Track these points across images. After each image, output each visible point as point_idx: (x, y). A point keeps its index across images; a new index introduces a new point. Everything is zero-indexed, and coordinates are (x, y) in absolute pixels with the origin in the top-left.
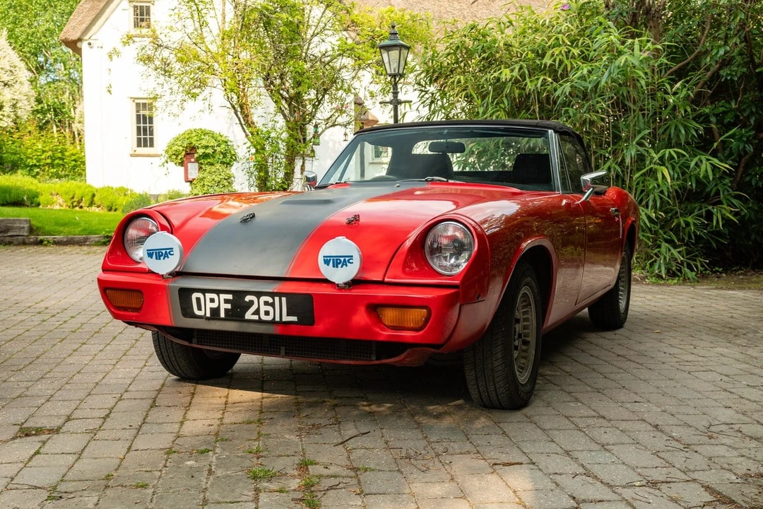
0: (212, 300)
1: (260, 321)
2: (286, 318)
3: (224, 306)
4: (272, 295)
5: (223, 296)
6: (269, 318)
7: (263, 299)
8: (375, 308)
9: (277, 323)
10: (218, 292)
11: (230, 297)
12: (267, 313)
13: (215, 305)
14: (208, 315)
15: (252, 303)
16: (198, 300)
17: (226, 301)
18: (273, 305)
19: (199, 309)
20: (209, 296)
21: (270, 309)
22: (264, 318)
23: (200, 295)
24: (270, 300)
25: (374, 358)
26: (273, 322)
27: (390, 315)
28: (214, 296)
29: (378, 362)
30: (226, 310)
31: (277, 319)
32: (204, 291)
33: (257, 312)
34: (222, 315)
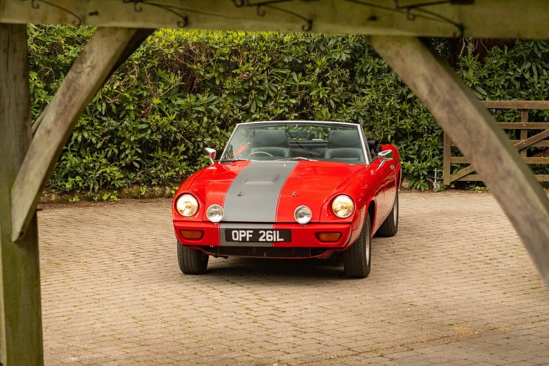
0: (243, 234)
1: (266, 242)
2: (278, 240)
3: (248, 236)
4: (272, 230)
5: (248, 232)
6: (271, 240)
7: (268, 232)
8: (317, 234)
9: (275, 242)
10: (246, 230)
11: (252, 232)
12: (270, 238)
13: (244, 235)
14: (241, 240)
15: (262, 234)
16: (235, 234)
17: (250, 234)
18: (273, 234)
19: (236, 237)
20: (241, 232)
21: (271, 236)
22: (268, 240)
23: (237, 232)
24: (271, 232)
25: (310, 255)
26: (273, 242)
27: (323, 237)
28: (244, 232)
29: (312, 257)
30: (249, 237)
31: (275, 240)
32: (238, 230)
33: (265, 238)
34: (248, 240)
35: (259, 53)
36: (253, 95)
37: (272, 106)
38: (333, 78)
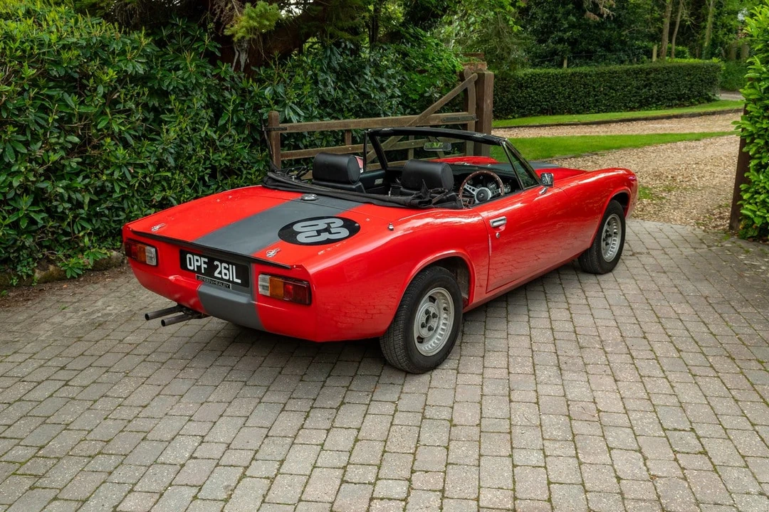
35: (10, 62)
36: (9, 133)
37: (40, 149)
38: (125, 101)
